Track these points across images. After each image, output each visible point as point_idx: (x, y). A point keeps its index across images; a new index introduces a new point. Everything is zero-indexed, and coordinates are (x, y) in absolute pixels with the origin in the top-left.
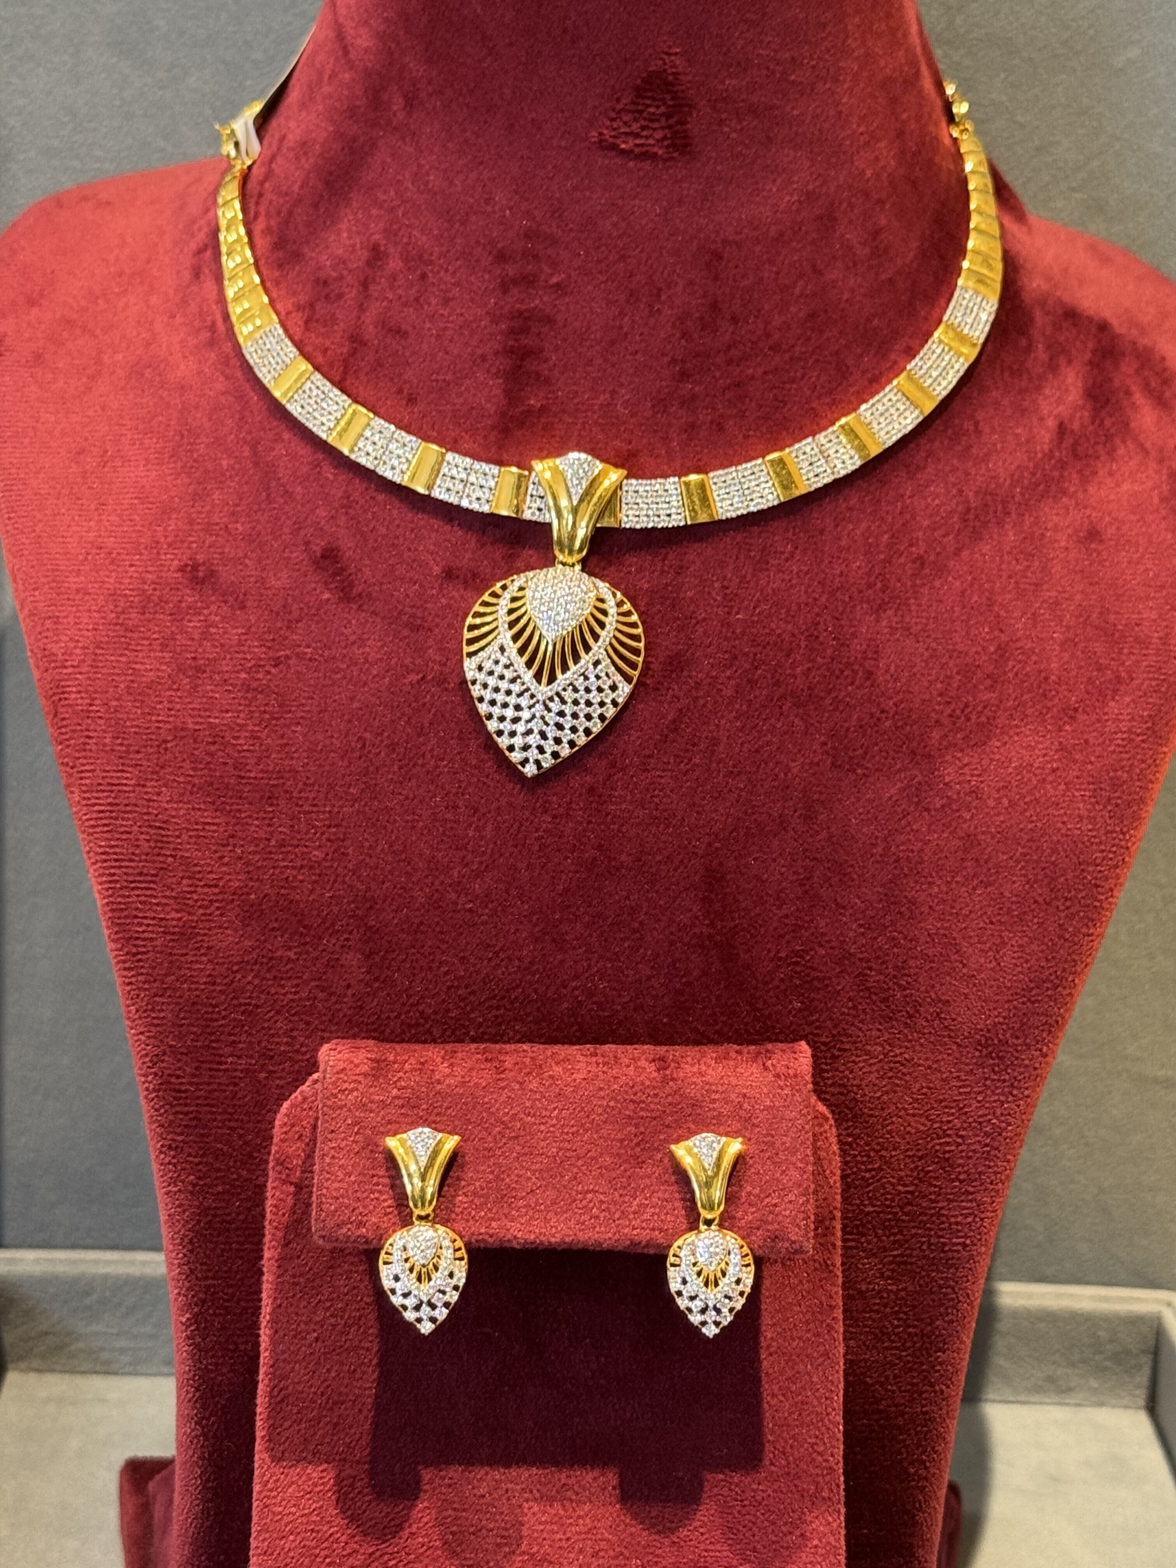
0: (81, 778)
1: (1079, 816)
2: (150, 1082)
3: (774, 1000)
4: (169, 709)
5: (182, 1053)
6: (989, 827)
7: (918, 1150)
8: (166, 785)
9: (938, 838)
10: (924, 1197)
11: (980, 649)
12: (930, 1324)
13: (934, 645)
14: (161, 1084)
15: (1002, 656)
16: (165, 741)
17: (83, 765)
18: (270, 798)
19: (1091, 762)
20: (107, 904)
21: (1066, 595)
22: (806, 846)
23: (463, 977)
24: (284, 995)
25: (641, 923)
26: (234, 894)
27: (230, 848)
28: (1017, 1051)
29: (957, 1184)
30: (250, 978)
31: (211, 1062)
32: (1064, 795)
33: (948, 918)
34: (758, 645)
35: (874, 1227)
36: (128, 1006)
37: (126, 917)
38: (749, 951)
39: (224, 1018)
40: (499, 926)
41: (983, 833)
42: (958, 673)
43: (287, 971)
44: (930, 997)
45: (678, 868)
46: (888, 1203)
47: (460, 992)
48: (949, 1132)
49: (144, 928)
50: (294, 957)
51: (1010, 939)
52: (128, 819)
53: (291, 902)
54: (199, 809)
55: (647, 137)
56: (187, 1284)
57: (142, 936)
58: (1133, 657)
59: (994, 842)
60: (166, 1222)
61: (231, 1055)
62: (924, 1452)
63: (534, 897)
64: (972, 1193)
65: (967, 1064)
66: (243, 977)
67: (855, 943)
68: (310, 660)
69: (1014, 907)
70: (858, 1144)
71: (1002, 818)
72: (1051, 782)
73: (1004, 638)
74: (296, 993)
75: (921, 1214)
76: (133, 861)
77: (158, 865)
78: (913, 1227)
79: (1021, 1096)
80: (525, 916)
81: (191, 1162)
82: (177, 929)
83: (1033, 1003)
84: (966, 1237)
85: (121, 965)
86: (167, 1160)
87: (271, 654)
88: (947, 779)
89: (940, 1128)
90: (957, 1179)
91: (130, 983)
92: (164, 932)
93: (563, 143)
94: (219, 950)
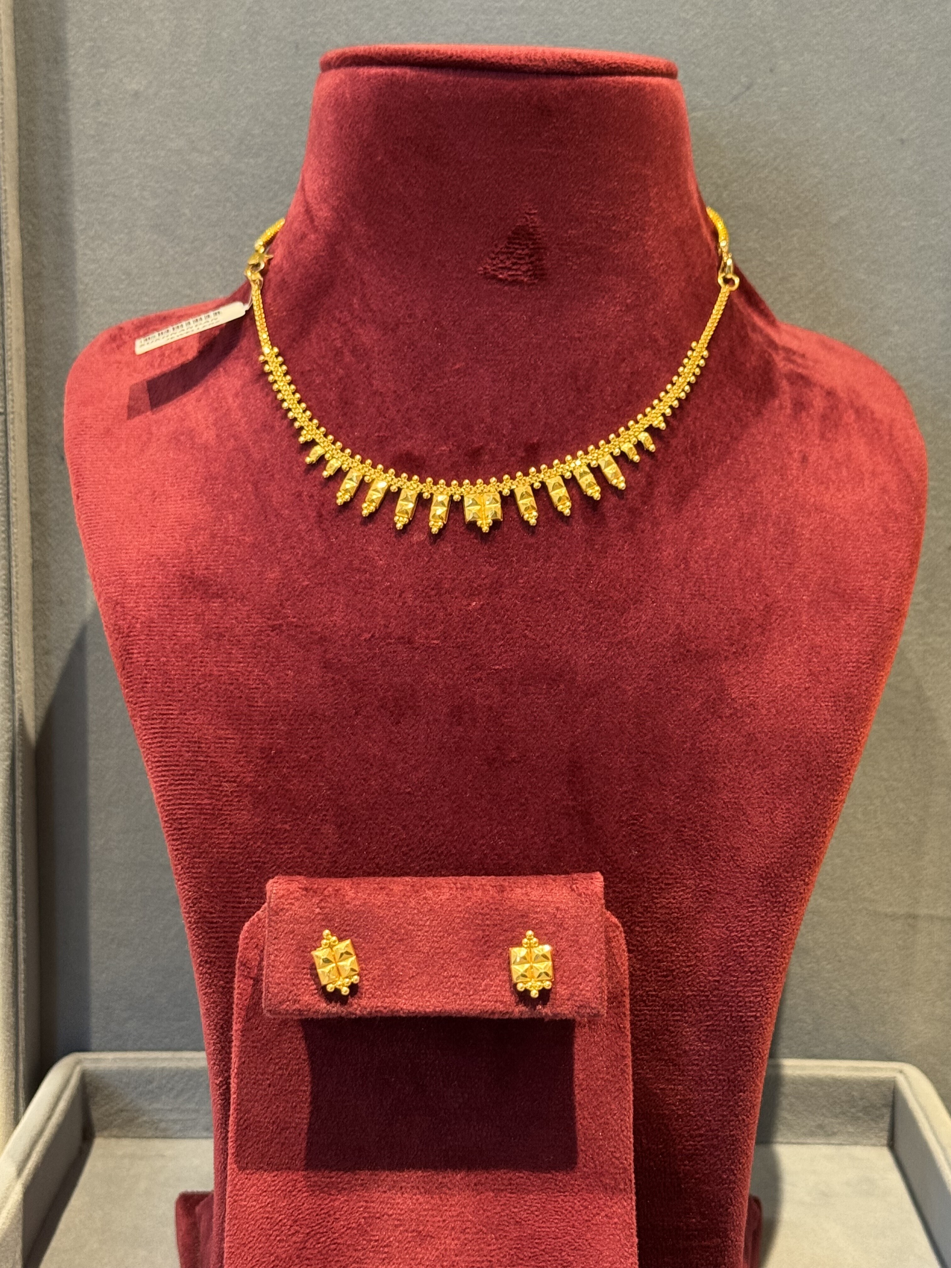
0: (141, 711)
1: (825, 719)
2: (192, 917)
3: (619, 850)
4: (201, 662)
5: (213, 897)
6: (763, 728)
7: (722, 951)
8: (199, 713)
9: (728, 737)
10: (727, 984)
11: (753, 608)
12: (734, 1073)
14: (199, 918)
15: (768, 612)
16: (199, 684)
17: (142, 702)
18: (271, 720)
19: (832, 683)
20: (161, 796)
21: (811, 570)
22: (638, 744)
23: (405, 839)
24: (283, 854)
25: (526, 799)
26: (247, 786)
27: (244, 755)
28: (787, 881)
29: (749, 974)
30: (259, 844)
31: (233, 902)
32: (814, 706)
33: (737, 791)
34: (602, 608)
35: (693, 1006)
36: (176, 865)
37: (174, 804)
38: (600, 817)
39: (242, 872)
40: (429, 804)
41: (759, 732)
42: (739, 624)
43: (284, 838)
44: (726, 845)
45: (551, 760)
46: (702, 988)
47: (403, 849)
48: (743, 938)
50: (289, 828)
51: (780, 805)
52: (174, 737)
53: (287, 791)
54: (223, 729)
55: (516, 270)
56: (219, 1057)
57: (185, 817)
58: (858, 611)
59: (766, 738)
60: (205, 1014)
61: (247, 897)
62: (732, 1164)
63: (452, 783)
64: (760, 981)
65: (753, 891)
67: (673, 809)
68: (296, 626)
69: (782, 782)
70: (680, 948)
71: (772, 722)
72: (804, 697)
73: (769, 600)
74: (291, 853)
75: (725, 996)
76: (177, 766)
77: (195, 768)
78: (720, 1005)
79: (791, 912)
80: (446, 796)
81: (221, 972)
82: (208, 811)
83: (798, 848)
84: (757, 1011)
85: (170, 837)
86: (204, 970)
87: (270, 622)
88: (734, 696)
89: (736, 936)
90: (749, 971)
91: (177, 850)
92: (200, 814)
93: (460, 276)
94: (237, 825)
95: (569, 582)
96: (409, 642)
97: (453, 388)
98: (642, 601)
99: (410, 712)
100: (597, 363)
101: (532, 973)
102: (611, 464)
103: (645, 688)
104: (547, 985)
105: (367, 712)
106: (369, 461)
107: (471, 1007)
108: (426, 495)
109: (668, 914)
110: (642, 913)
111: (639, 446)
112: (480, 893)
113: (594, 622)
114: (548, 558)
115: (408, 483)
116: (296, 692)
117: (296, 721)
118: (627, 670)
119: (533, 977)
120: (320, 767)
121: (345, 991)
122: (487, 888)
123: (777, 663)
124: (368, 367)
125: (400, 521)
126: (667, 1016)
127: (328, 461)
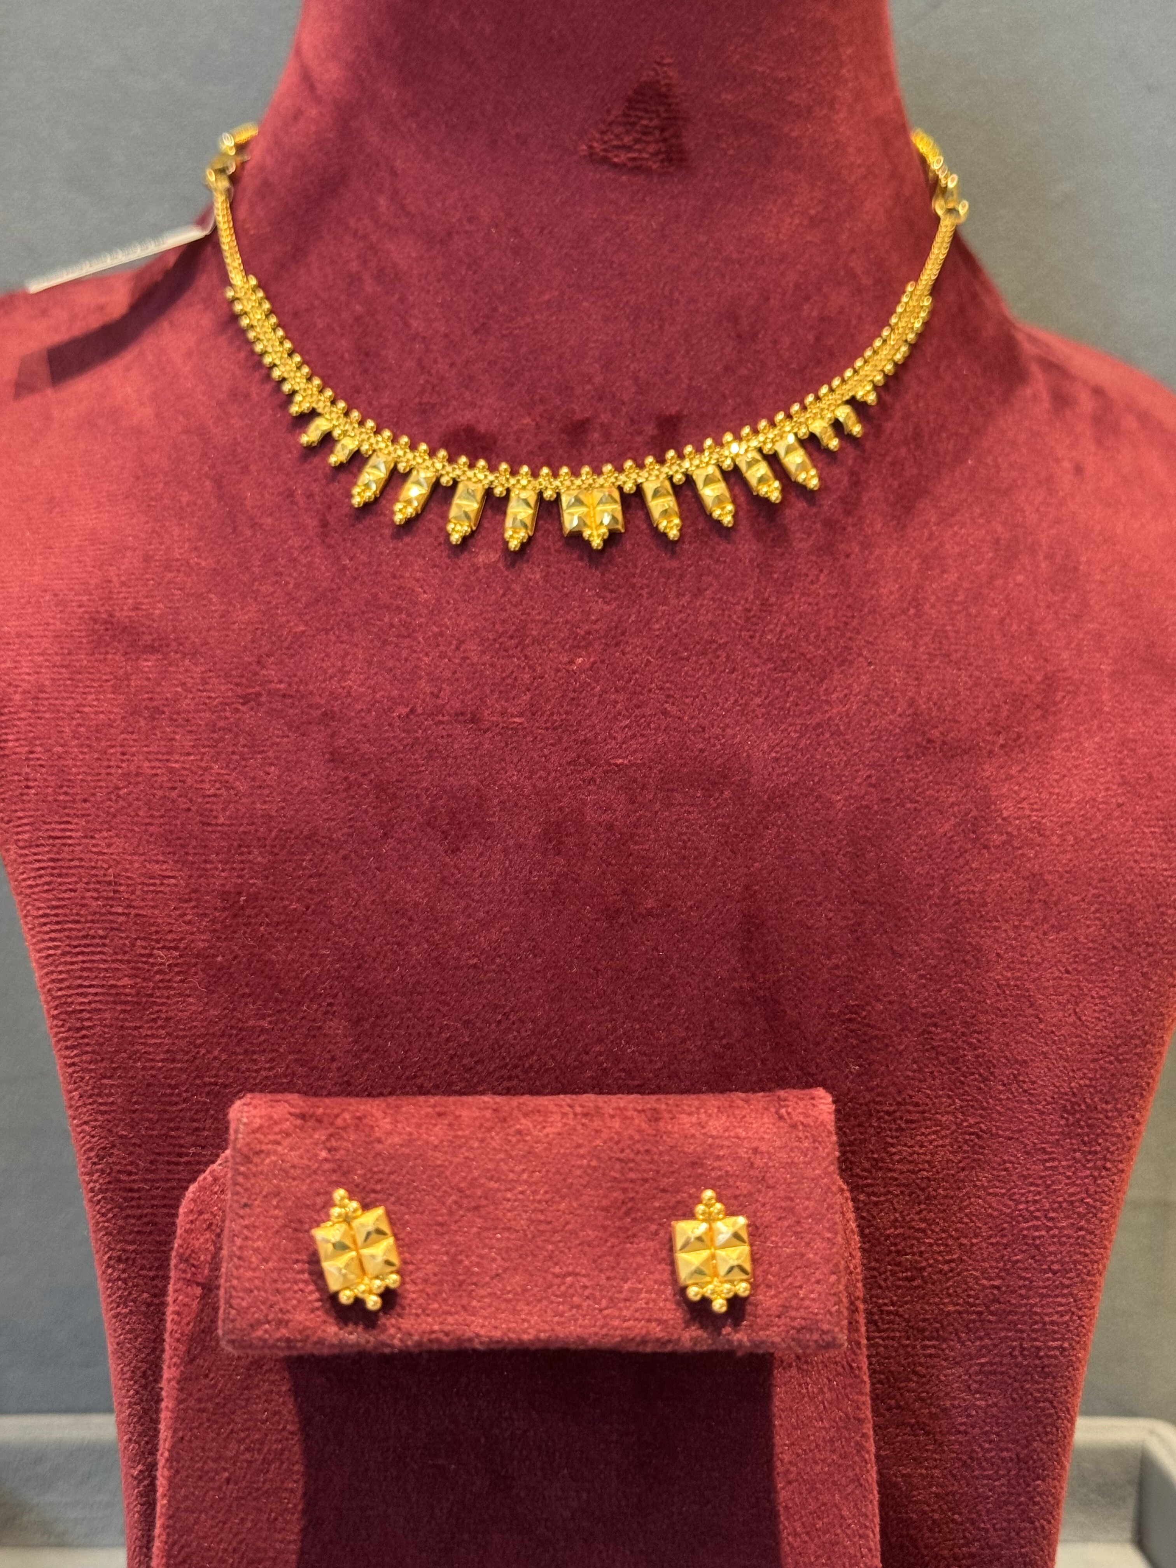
0: (18, 833)
1: (1151, 855)
2: (96, 1182)
3: (828, 1063)
4: (123, 754)
5: (134, 1144)
6: (1055, 865)
7: (1003, 1236)
8: (117, 836)
9: (1001, 879)
10: (1012, 1292)
12: (1027, 1447)
13: (977, 673)
14: (109, 1183)
15: (1049, 686)
16: (118, 788)
17: (20, 818)
18: (240, 846)
19: (1157, 797)
20: (47, 974)
22: (854, 887)
23: (468, 1044)
24: (256, 1071)
25: (672, 977)
26: (197, 956)
27: (193, 903)
28: (1107, 1118)
29: (1050, 1275)
31: (169, 1154)
32: (1133, 832)
33: (1019, 966)
34: (788, 670)
35: (956, 1330)
36: (70, 1092)
37: (68, 987)
38: (796, 1007)
39: (185, 1101)
40: (508, 984)
41: (1050, 872)
42: (1005, 702)
43: (260, 1044)
44: (1006, 1057)
45: (712, 913)
46: (971, 1300)
47: (465, 1061)
48: (1037, 1214)
49: (90, 998)
50: (268, 1027)
51: (1090, 990)
52: (74, 875)
53: (266, 963)
54: (157, 862)
55: (640, 151)
56: (139, 1428)
57: (88, 1008)
59: (1061, 882)
60: (114, 1353)
61: (194, 1145)
63: (548, 951)
64: (1068, 1287)
65: (1052, 1134)
66: (208, 1052)
67: (916, 996)
68: (284, 696)
69: (1091, 954)
70: (933, 1231)
71: (1069, 856)
72: (1117, 818)
73: (1050, 668)
74: (271, 1069)
75: (1010, 1312)
76: (77, 922)
77: (107, 925)
78: (1002, 1329)
79: (1114, 1170)
80: (538, 972)
81: (145, 1277)
82: (129, 998)
83: (1120, 1062)
84: (1063, 1339)
85: (62, 1043)
86: (116, 1274)
87: (239, 690)
88: (1005, 814)
89: (1027, 1209)
90: (1050, 1270)
91: (73, 1064)
92: (114, 1002)
93: (550, 158)
94: (179, 1022)
95: (734, 630)
96: (472, 721)
97: (540, 329)
98: (851, 662)
99: (475, 832)
100: (768, 299)
101: (715, 1267)
102: (794, 449)
103: (863, 797)
104: (743, 1288)
105: (404, 832)
106: (405, 439)
107: (604, 1331)
108: (498, 491)
109: (913, 1172)
110: (870, 1172)
111: (837, 426)
112: (617, 1124)
113: (777, 692)
114: (700, 591)
115: (470, 474)
116: (284, 800)
117: (283, 847)
118: (832, 768)
119: (716, 1274)
120: (323, 924)
121: (373, 1302)
122: (629, 1114)
123: (1069, 765)
124: (402, 300)
125: (457, 530)
126: (914, 1347)
127: (338, 441)
